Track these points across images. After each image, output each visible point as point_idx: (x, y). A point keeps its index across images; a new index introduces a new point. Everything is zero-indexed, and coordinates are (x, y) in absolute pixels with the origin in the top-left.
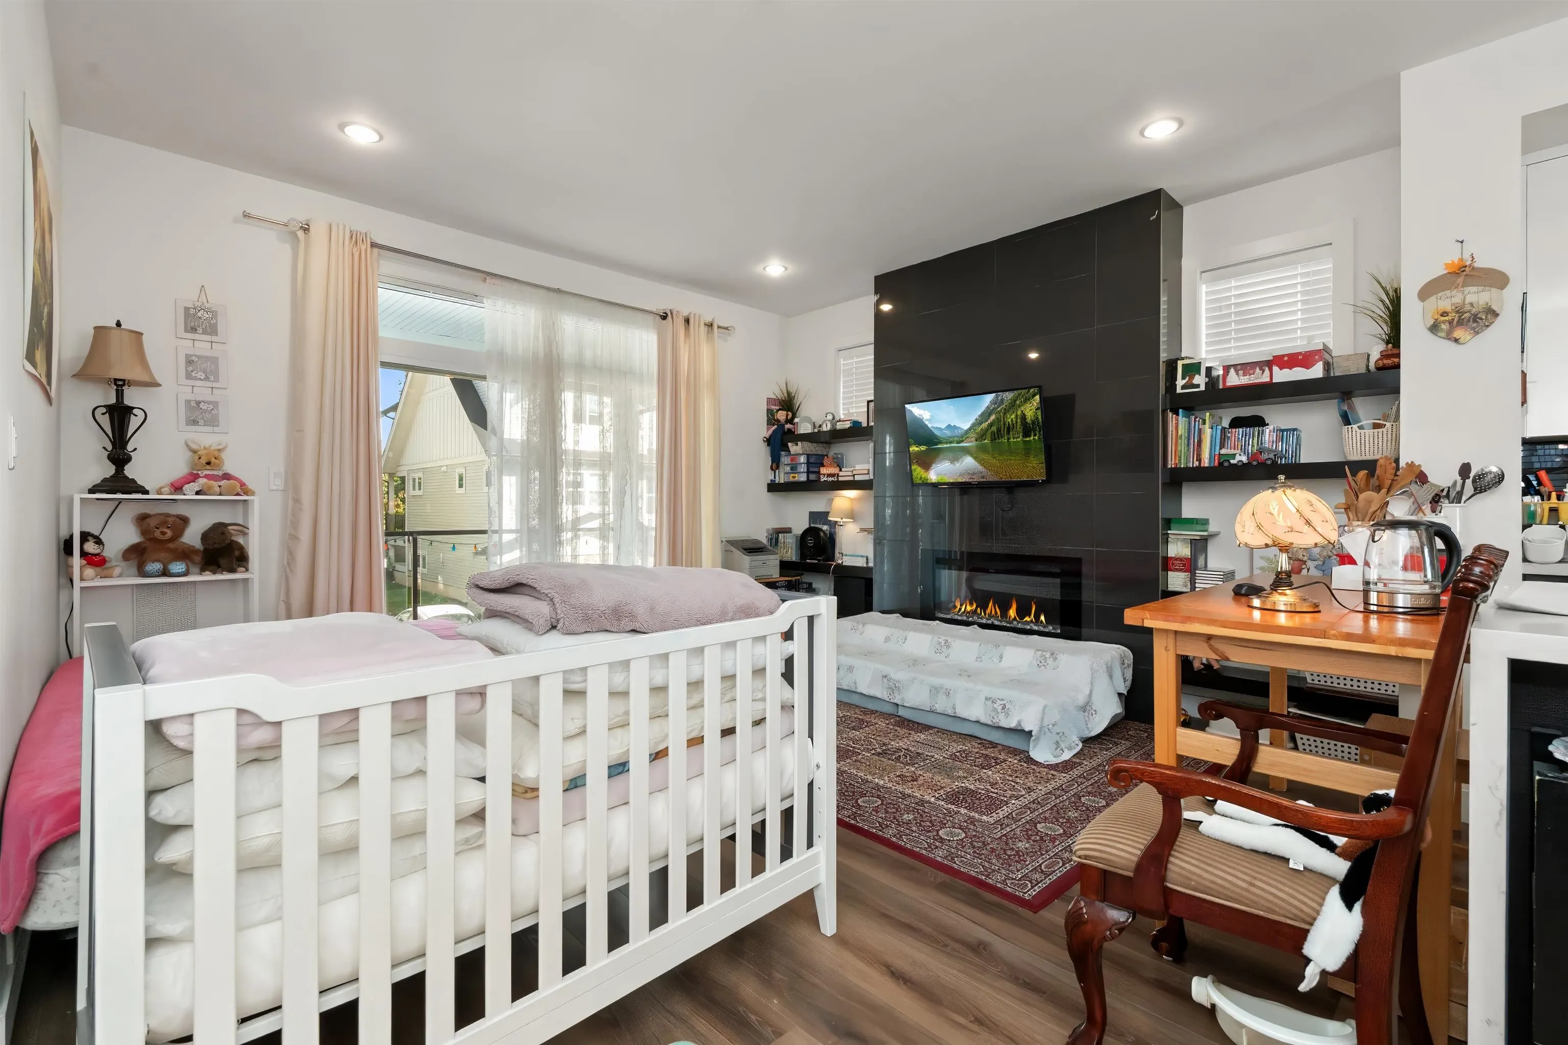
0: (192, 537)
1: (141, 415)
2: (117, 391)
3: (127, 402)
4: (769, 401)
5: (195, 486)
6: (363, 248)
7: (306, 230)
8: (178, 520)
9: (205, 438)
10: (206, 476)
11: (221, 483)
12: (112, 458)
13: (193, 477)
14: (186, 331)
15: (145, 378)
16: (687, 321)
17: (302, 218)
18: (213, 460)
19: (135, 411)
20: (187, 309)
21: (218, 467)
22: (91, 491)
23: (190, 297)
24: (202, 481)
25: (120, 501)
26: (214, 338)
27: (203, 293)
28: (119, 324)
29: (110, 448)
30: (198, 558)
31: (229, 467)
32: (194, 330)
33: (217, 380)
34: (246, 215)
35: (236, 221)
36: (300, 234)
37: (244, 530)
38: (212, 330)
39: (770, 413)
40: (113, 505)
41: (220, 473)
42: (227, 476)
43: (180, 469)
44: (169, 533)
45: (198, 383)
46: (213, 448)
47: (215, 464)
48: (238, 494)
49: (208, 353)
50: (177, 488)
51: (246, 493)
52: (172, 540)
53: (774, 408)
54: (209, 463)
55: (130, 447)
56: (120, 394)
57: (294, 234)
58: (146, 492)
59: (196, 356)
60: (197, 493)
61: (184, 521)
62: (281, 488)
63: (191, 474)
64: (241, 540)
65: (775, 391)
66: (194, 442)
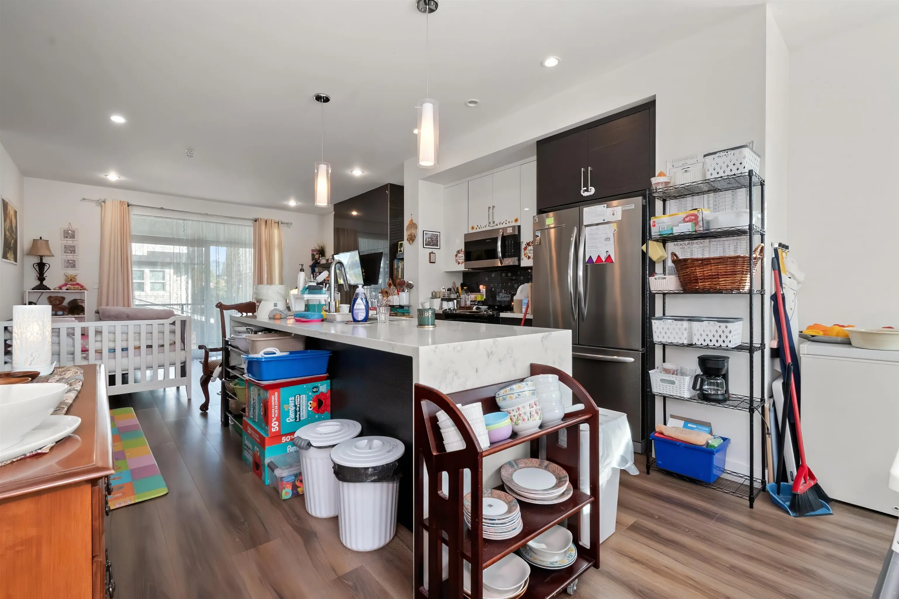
0: (65, 303)
1: (48, 266)
2: (41, 258)
3: (44, 262)
4: (313, 251)
5: (65, 288)
6: (125, 207)
7: (105, 202)
8: (61, 298)
9: (71, 272)
10: (71, 284)
11: (74, 287)
12: (39, 279)
13: (66, 285)
14: (64, 238)
15: (48, 253)
16: (266, 222)
17: (103, 199)
18: (73, 279)
19: (46, 265)
20: (64, 231)
21: (75, 281)
22: (33, 289)
23: (66, 226)
24: (68, 286)
25: (43, 292)
26: (74, 239)
27: (70, 225)
28: (41, 238)
29: (39, 276)
30: (67, 310)
31: (78, 281)
32: (67, 237)
33: (75, 253)
34: (84, 199)
35: (81, 200)
36: (103, 204)
37: (83, 301)
38: (73, 237)
39: (313, 255)
40: (41, 293)
41: (75, 283)
42: (78, 284)
43: (62, 282)
44: (58, 303)
45: (69, 254)
46: (73, 275)
47: (74, 280)
48: (80, 290)
49: (72, 245)
50: (60, 288)
51: (84, 290)
52: (59, 304)
53: (315, 253)
54: (71, 280)
55: (45, 276)
56: (41, 259)
57: (100, 203)
58: (50, 290)
59: (68, 246)
60: (67, 289)
61: (63, 299)
62: (97, 288)
63: (66, 283)
64: (83, 304)
65: (315, 246)
66: (67, 273)
